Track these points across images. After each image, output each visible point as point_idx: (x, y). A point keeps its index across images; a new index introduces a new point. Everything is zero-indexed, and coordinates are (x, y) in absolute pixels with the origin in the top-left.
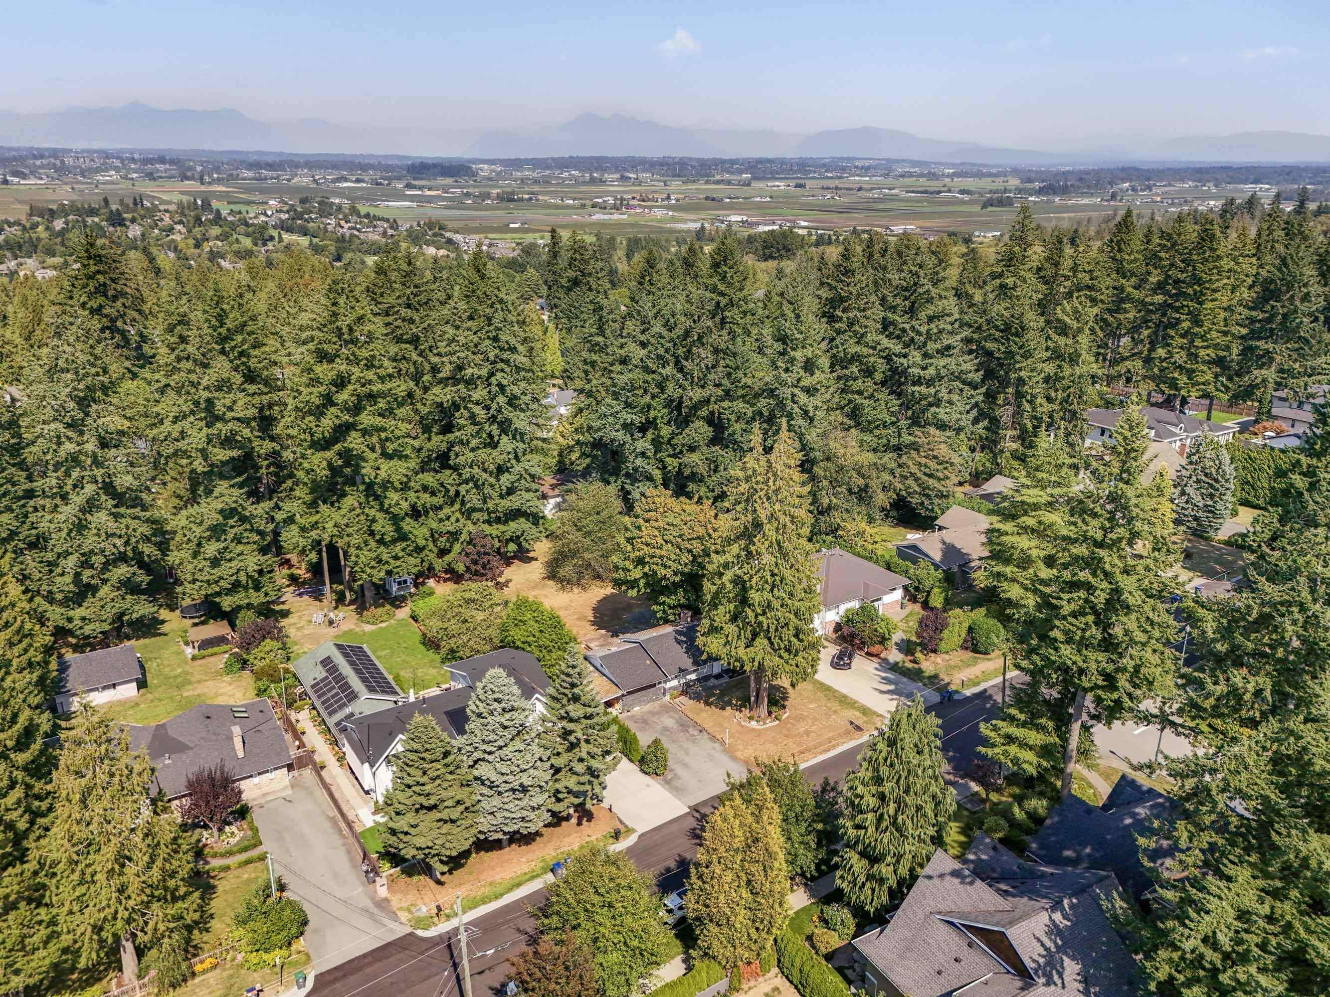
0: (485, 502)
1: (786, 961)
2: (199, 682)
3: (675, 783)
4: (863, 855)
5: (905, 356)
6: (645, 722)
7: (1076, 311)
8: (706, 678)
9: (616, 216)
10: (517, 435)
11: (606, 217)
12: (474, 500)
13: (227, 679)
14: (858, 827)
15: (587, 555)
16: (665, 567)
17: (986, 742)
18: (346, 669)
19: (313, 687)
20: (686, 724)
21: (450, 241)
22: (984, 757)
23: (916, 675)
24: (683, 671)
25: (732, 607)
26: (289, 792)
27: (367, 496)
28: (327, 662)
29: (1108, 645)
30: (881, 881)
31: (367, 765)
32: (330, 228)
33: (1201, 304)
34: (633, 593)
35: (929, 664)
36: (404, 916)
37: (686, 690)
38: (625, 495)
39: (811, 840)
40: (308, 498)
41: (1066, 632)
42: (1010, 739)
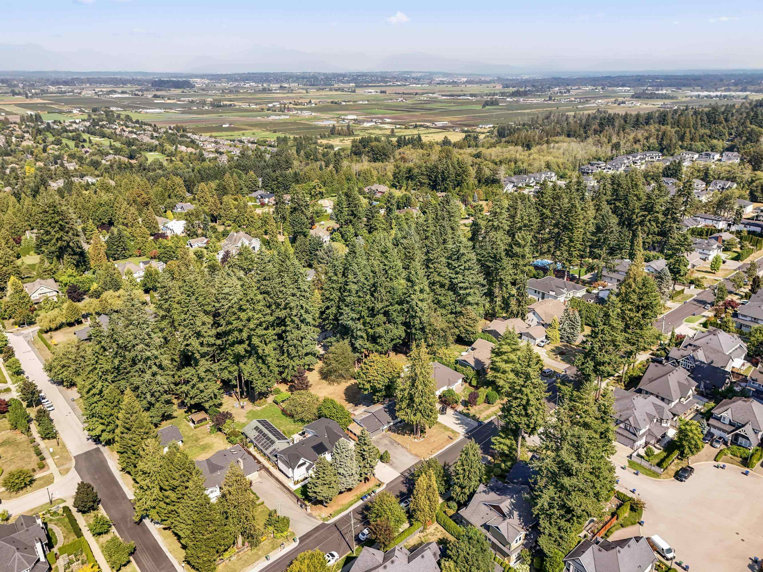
0: (297, 353)
1: (439, 520)
2: (203, 438)
3: (394, 465)
4: (460, 486)
5: (457, 278)
6: (378, 442)
7: (523, 237)
8: (397, 423)
9: (283, 117)
10: (308, 324)
11: (277, 118)
12: (293, 352)
13: (213, 435)
14: (458, 479)
15: (340, 372)
16: (379, 384)
17: (493, 444)
18: (266, 431)
19: (255, 439)
20: (393, 442)
21: (193, 142)
22: (493, 449)
23: (467, 415)
24: (389, 423)
25: (407, 402)
26: (259, 480)
27: (257, 359)
28: (257, 428)
29: (527, 415)
30: (465, 494)
31: (290, 469)
32: (118, 132)
33: (572, 233)
34: (366, 392)
35: (473, 410)
36: (318, 517)
37: (390, 429)
38: (352, 345)
39: (443, 482)
40: (232, 360)
41: (515, 412)
42: (500, 443)
